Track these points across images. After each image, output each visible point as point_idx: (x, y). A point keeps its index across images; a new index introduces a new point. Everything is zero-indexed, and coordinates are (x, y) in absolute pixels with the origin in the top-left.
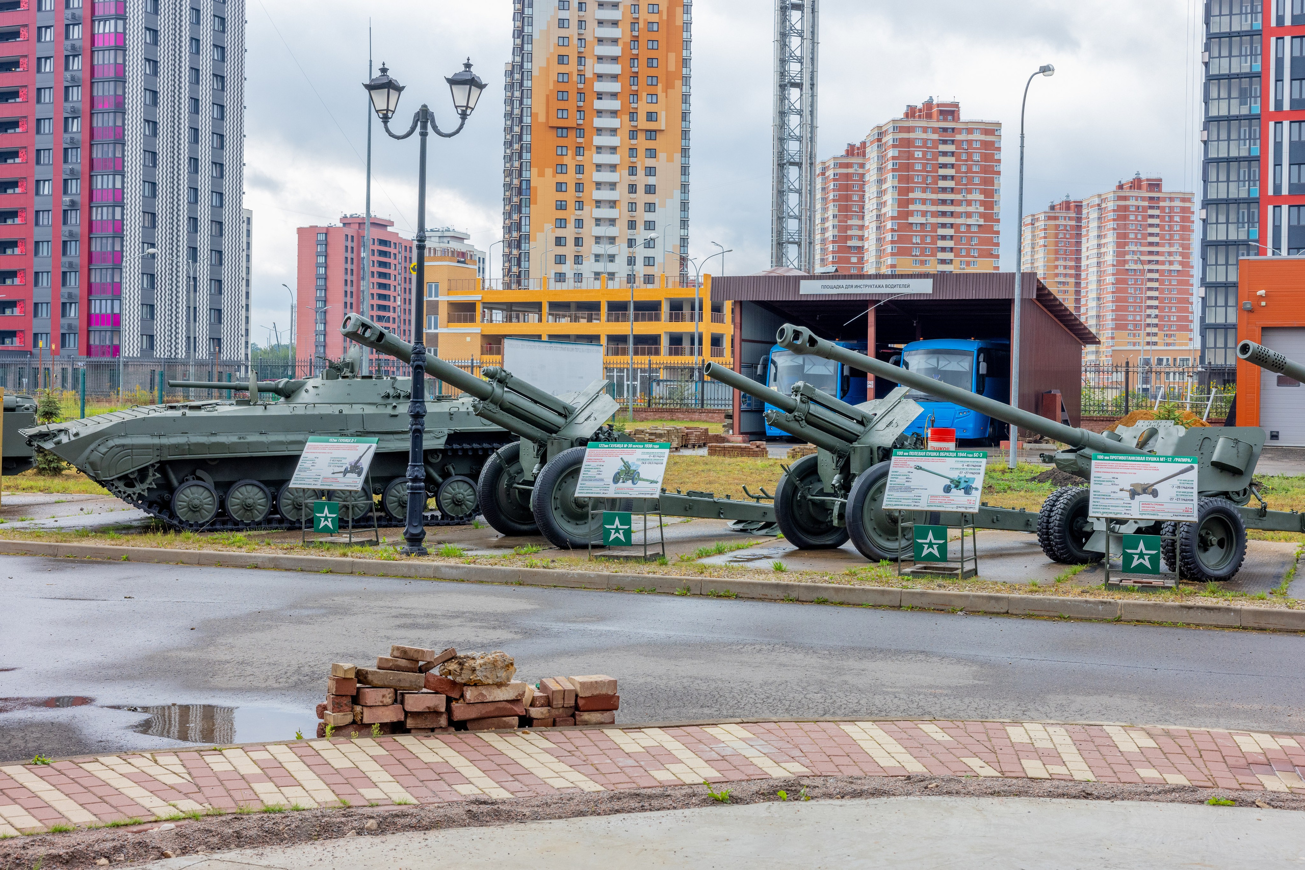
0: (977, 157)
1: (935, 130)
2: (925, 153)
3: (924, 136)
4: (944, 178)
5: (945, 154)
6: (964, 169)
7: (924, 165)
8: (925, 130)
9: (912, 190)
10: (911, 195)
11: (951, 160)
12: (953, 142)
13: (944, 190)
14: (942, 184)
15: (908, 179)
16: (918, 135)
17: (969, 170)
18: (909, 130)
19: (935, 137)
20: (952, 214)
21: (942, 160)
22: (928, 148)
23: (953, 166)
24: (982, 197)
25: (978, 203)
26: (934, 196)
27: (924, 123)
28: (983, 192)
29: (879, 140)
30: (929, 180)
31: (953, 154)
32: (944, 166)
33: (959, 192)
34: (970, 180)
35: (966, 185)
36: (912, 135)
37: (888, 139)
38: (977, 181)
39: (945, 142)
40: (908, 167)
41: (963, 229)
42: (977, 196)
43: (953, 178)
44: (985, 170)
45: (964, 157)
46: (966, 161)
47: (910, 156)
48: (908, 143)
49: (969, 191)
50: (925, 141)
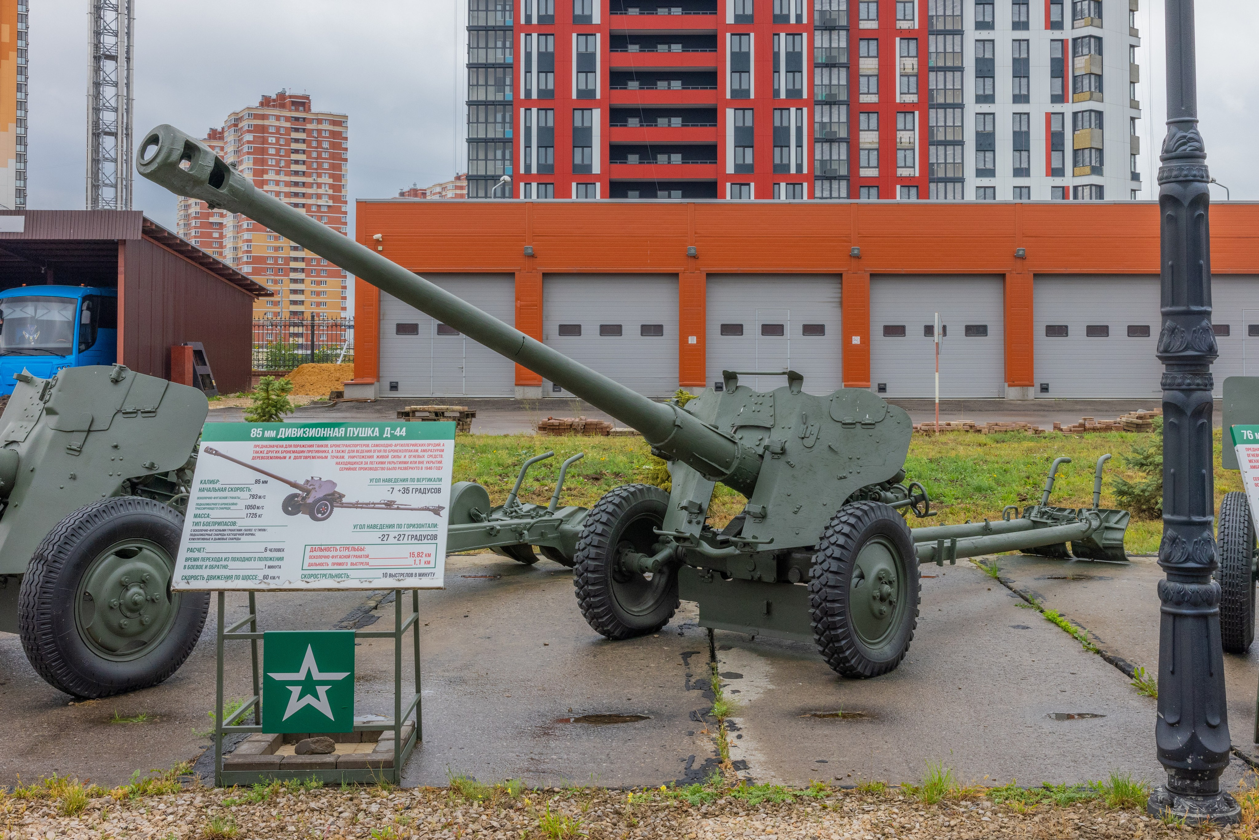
0: (326, 145)
1: (287, 119)
2: (278, 139)
3: (277, 124)
4: (297, 162)
5: (297, 141)
6: (314, 155)
7: (278, 150)
8: (278, 118)
9: (265, 172)
10: (265, 177)
11: (303, 146)
12: (304, 130)
13: (296, 173)
14: (294, 167)
15: (263, 162)
16: (271, 122)
17: (319, 156)
18: (264, 117)
19: (288, 125)
20: (304, 195)
21: (294, 146)
22: (281, 134)
23: (304, 152)
24: (331, 181)
25: (327, 186)
26: (287, 179)
27: (277, 112)
28: (331, 176)
29: (236, 125)
30: (282, 164)
31: (304, 141)
32: (296, 151)
33: (310, 175)
34: (320, 166)
35: (316, 169)
36: (266, 122)
37: (244, 124)
38: (326, 166)
39: (297, 130)
40: (263, 151)
41: (314, 209)
42: (326, 179)
43: (304, 162)
44: (333, 156)
45: (314, 144)
46: (316, 148)
47: (264, 141)
48: (263, 129)
49: (319, 175)
50: (278, 128)
